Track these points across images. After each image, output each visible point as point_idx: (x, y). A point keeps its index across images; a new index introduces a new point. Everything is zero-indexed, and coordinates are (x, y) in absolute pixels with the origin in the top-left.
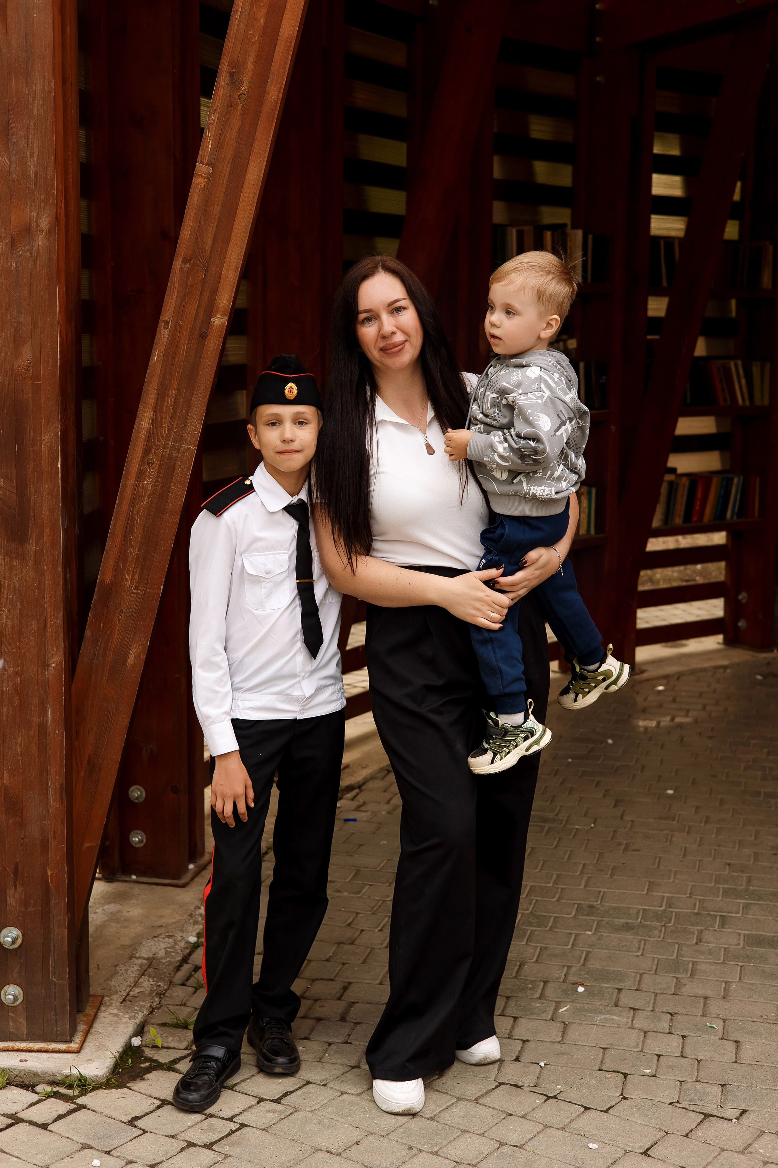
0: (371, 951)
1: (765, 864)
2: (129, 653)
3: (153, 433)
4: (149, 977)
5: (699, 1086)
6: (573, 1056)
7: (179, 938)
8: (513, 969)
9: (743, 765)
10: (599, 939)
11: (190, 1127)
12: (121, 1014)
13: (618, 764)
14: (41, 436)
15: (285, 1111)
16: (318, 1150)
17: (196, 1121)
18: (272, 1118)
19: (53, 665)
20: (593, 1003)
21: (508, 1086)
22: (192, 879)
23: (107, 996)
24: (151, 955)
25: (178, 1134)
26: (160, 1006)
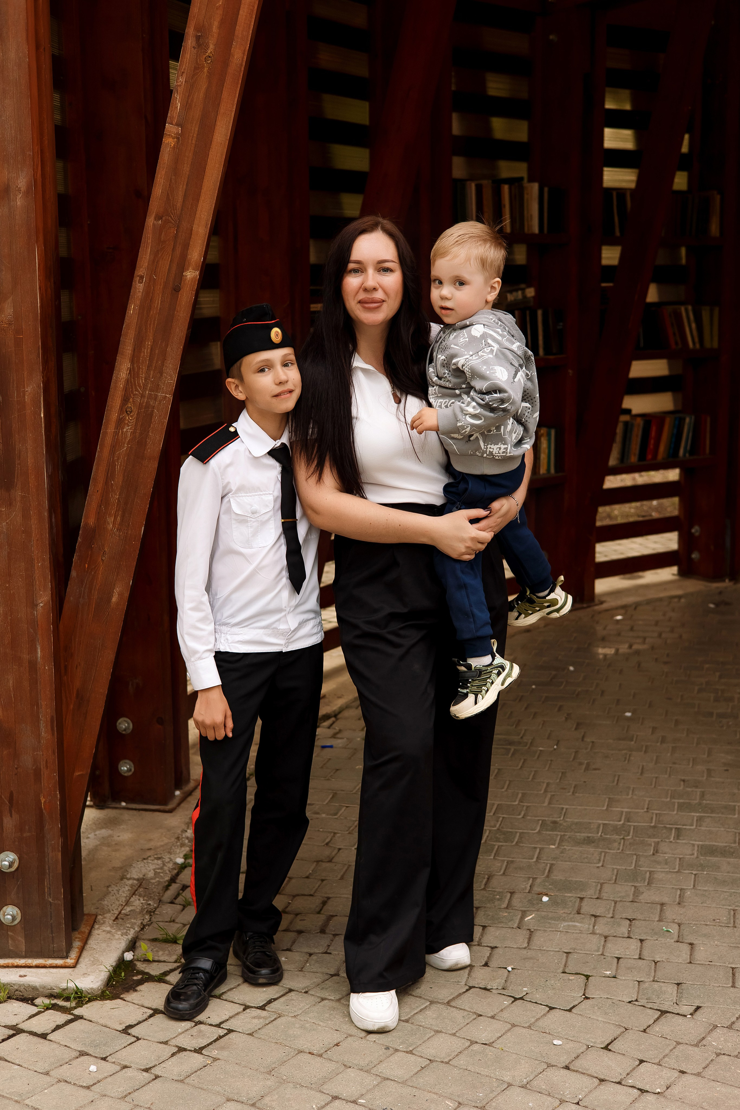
0: (348, 868)
1: (718, 779)
2: (113, 592)
3: (131, 382)
4: (140, 896)
5: (656, 985)
6: (538, 960)
7: (167, 860)
8: (481, 882)
9: (696, 688)
10: (562, 853)
11: (180, 1034)
12: (113, 931)
13: (580, 689)
14: (24, 388)
15: (270, 1017)
16: (300, 1052)
17: (186, 1028)
18: (257, 1023)
19: (42, 605)
20: (557, 911)
21: (478, 989)
22: (179, 804)
23: (100, 915)
24: (141, 876)
25: (169, 1040)
26: (150, 923)
